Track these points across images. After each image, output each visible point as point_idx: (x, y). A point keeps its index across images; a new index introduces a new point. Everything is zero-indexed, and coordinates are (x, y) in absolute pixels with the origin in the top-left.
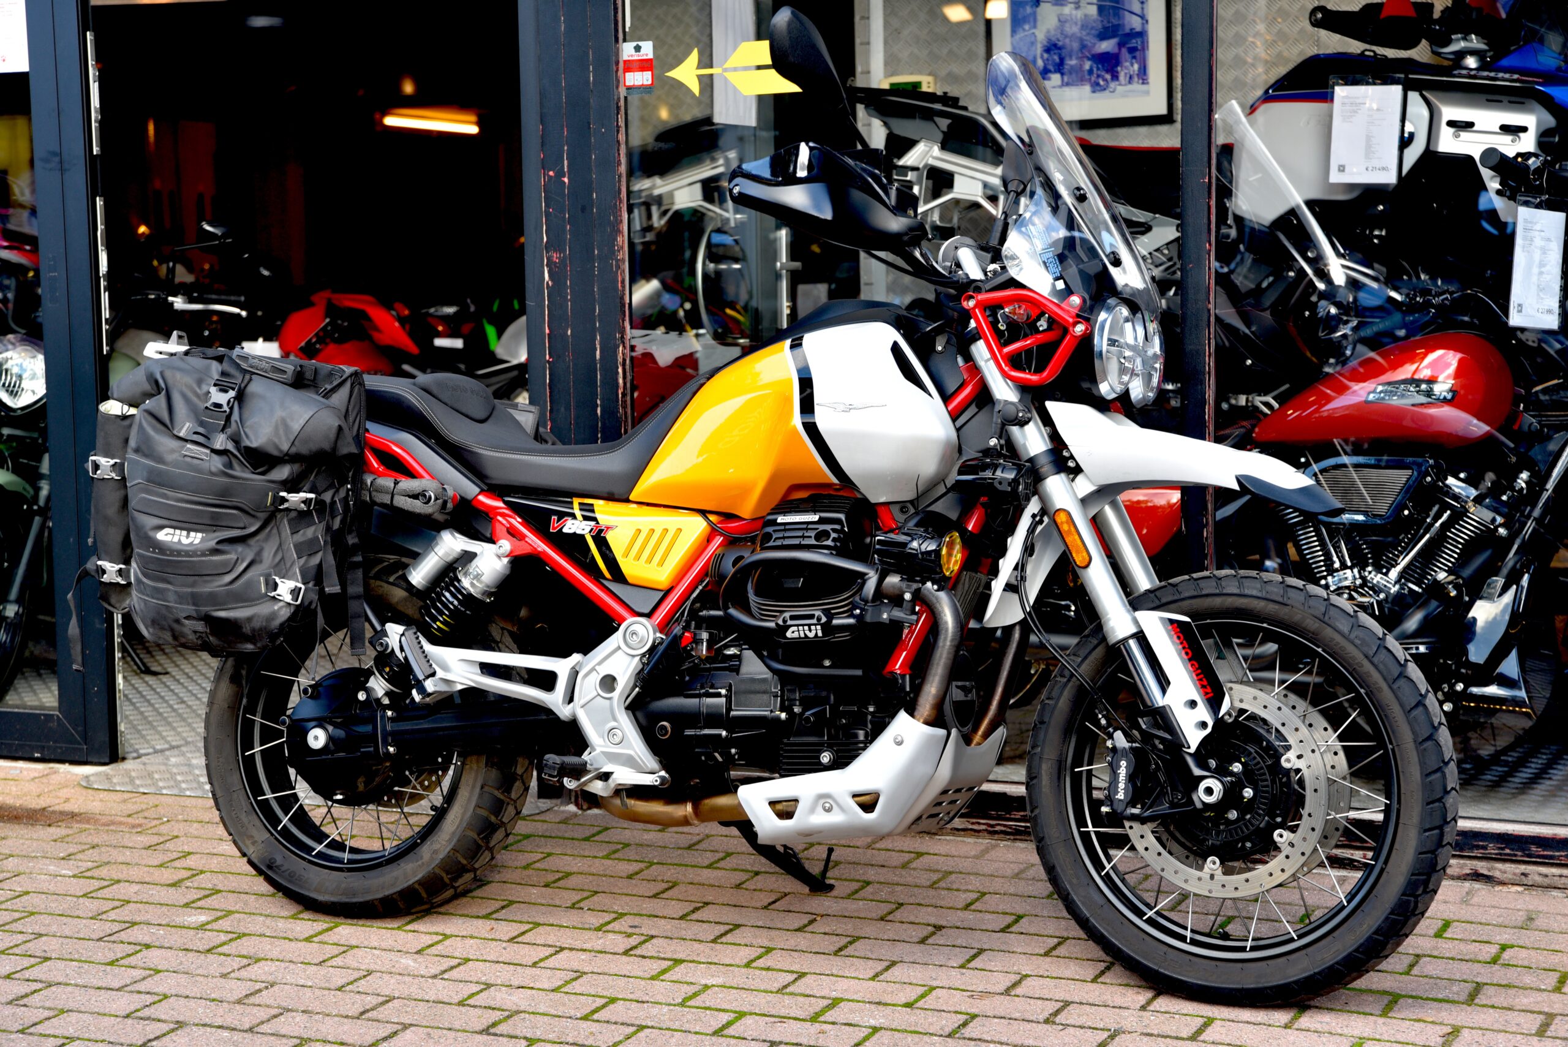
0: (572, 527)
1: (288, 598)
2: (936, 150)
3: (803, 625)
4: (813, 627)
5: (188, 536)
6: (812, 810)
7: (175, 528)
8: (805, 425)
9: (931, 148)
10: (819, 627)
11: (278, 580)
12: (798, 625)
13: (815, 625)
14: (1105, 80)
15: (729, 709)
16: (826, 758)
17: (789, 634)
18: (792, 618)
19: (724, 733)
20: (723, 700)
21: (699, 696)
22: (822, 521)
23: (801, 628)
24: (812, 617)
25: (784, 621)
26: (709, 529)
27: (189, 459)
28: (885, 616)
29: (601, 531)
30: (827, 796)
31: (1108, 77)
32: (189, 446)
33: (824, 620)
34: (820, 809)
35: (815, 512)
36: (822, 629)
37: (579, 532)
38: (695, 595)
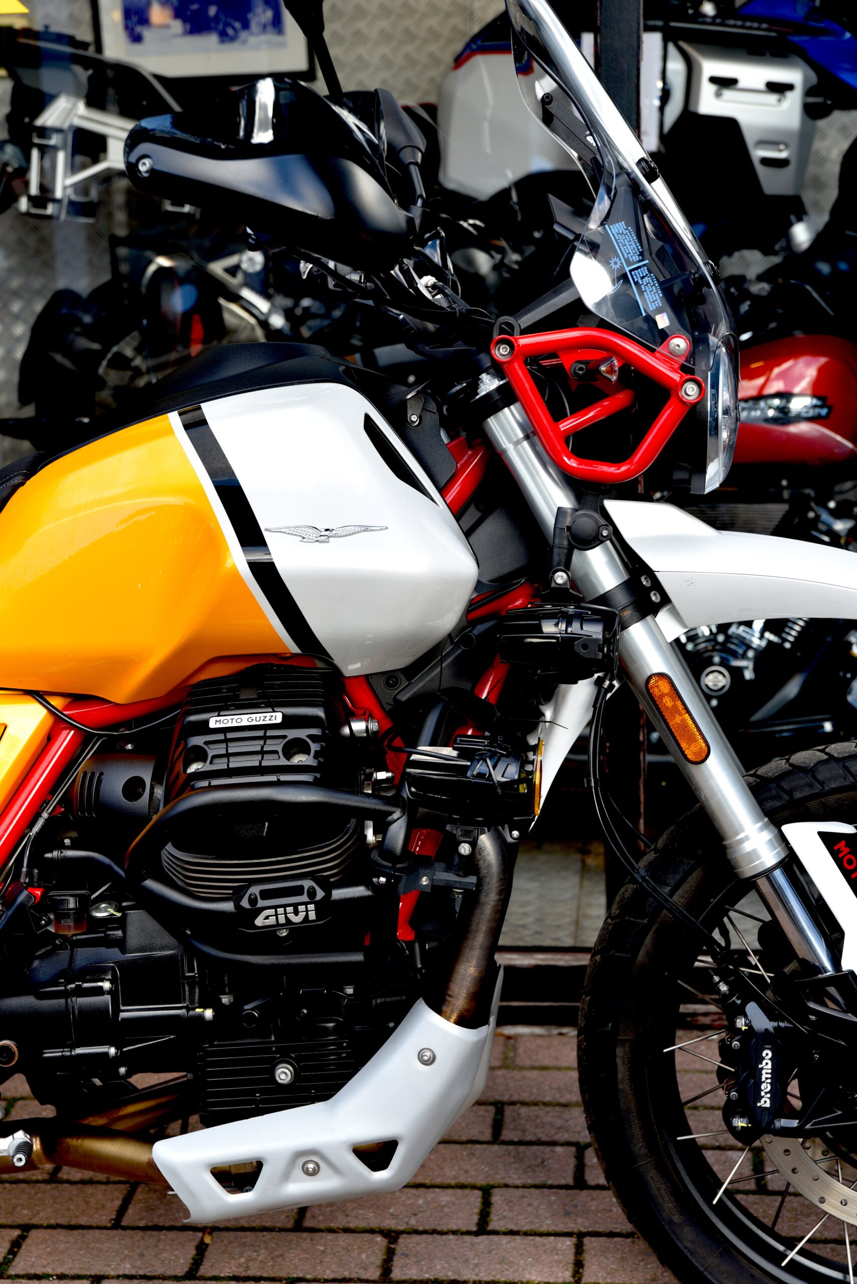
2: (81, 108)
3: (285, 906)
4: (301, 908)
6: (286, 1176)
8: (253, 566)
9: (75, 106)
10: (311, 907)
12: (276, 907)
13: (306, 904)
14: (234, 28)
15: (117, 1011)
16: (284, 1074)
17: (259, 921)
18: (265, 895)
19: (112, 1051)
20: (108, 998)
21: (65, 994)
22: (289, 722)
23: (281, 910)
24: (299, 891)
25: (253, 901)
26: (50, 720)
28: (425, 881)
30: (314, 1152)
31: (237, 25)
33: (320, 894)
34: (298, 1171)
35: (273, 706)
36: (316, 910)
38: (36, 828)
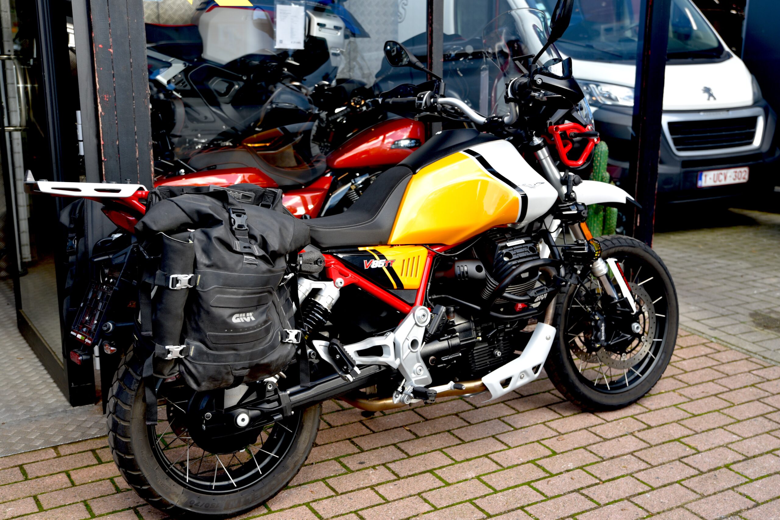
0: (377, 264)
1: (295, 341)
5: (246, 317)
6: (517, 381)
7: (239, 313)
8: (522, 196)
10: (547, 294)
11: (288, 331)
12: (539, 295)
16: (500, 354)
17: (536, 300)
18: (537, 292)
19: (460, 355)
22: (526, 242)
24: (544, 290)
26: (428, 253)
27: (248, 266)
29: (389, 264)
30: (524, 372)
32: (245, 257)
33: (548, 290)
34: (519, 378)
37: (379, 266)
38: (428, 288)
